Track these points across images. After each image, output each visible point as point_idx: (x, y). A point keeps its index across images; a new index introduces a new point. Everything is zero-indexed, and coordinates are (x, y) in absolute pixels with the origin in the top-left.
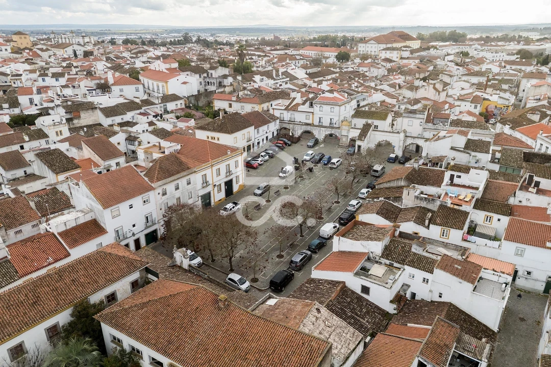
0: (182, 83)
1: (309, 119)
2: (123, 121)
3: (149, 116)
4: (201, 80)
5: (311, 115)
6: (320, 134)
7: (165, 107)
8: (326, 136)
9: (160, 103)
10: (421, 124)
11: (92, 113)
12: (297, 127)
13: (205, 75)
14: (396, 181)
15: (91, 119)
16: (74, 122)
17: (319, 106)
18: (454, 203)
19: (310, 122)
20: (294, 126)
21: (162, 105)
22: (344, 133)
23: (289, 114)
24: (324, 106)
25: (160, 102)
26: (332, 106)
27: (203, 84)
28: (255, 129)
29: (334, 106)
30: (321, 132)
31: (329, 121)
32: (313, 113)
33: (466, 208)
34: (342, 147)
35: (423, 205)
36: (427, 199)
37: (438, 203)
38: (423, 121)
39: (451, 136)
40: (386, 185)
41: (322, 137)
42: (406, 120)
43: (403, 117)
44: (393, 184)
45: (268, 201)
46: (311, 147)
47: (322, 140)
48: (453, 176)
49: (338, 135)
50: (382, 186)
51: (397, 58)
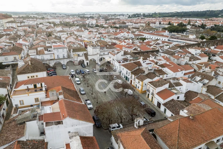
5: (53, 55)
8: (68, 63)
12: (51, 61)
17: (56, 50)
19: (53, 58)
22: (76, 59)
24: (59, 50)
29: (64, 49)
30: (65, 61)
31: (63, 56)
32: (54, 54)
33: (160, 68)
34: (76, 65)
35: (150, 71)
36: (151, 70)
37: (153, 70)
38: (100, 49)
39: (121, 52)
40: (133, 70)
41: (65, 63)
42: (94, 49)
43: (93, 49)
44: (135, 69)
45: (92, 94)
46: (66, 69)
47: (65, 65)
48: (144, 62)
49: (73, 61)
50: (132, 71)
51: (16, 26)
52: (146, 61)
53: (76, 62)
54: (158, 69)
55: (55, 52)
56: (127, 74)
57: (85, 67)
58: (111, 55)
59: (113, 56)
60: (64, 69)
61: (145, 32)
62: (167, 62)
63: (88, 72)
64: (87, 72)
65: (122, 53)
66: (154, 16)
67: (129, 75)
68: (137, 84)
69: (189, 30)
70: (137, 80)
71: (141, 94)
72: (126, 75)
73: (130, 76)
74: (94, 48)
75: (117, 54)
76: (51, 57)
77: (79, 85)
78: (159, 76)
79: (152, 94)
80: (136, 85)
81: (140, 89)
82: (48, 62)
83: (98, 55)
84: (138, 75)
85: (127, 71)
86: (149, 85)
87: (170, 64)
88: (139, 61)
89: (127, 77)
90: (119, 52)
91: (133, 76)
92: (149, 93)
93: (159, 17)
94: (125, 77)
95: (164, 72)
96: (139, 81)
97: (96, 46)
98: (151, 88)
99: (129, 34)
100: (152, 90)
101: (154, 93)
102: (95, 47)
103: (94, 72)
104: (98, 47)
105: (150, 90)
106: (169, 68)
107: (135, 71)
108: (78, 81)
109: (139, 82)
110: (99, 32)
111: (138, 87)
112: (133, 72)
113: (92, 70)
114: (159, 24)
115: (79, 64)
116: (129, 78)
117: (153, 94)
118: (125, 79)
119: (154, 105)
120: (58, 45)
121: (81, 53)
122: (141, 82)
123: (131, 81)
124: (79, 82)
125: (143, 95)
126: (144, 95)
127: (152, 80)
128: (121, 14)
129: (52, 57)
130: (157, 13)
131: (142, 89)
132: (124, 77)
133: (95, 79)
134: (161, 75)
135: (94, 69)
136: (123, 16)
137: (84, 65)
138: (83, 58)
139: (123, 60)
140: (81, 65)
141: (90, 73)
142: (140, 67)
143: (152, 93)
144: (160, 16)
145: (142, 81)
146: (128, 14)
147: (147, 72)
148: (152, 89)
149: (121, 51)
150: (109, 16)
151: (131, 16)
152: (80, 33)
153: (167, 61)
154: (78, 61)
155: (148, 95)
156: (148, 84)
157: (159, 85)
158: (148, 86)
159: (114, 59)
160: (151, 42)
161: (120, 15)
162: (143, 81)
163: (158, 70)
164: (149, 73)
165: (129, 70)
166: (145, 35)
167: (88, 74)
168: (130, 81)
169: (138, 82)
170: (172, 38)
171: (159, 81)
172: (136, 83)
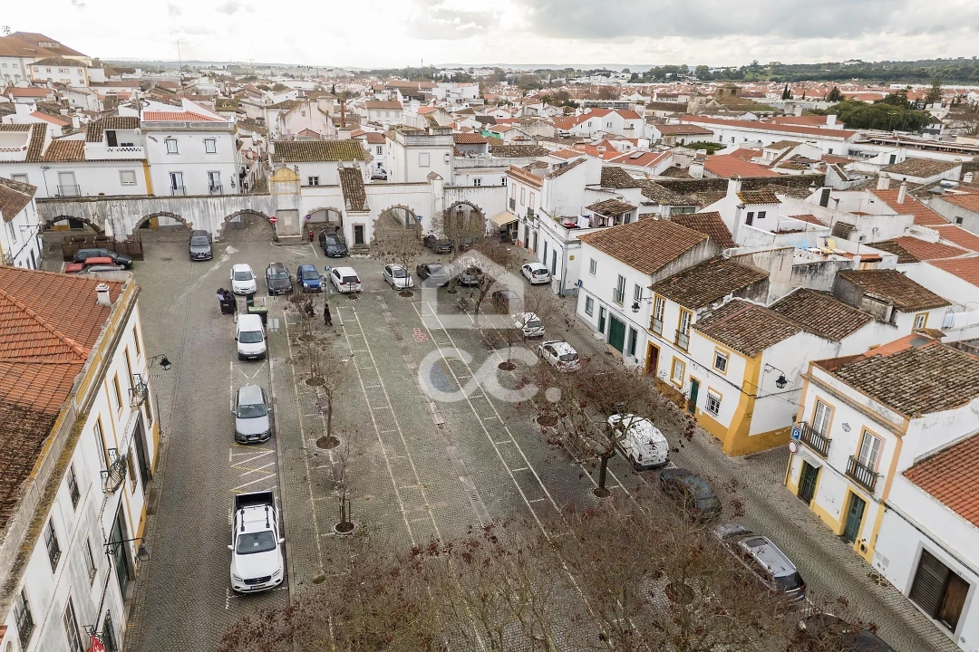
5: (140, 170)
8: (230, 222)
10: (447, 158)
12: (114, 209)
14: (693, 252)
17: (161, 137)
18: (865, 258)
22: (285, 203)
23: (52, 173)
24: (181, 137)
26: (208, 136)
29: (214, 136)
30: (211, 210)
31: (206, 182)
32: (144, 161)
33: (890, 261)
34: (291, 242)
35: (805, 282)
36: (813, 269)
37: (832, 269)
38: (450, 151)
39: (581, 161)
40: (673, 269)
41: (215, 227)
42: (413, 153)
43: (406, 147)
44: (687, 262)
45: (328, 442)
46: (207, 258)
47: (215, 235)
48: (750, 215)
49: (266, 212)
50: (665, 274)
51: (82, 82)
52: (762, 215)
53: (288, 221)
54: (870, 266)
55: (155, 147)
56: (620, 296)
57: (344, 255)
58: (519, 185)
59: (528, 189)
60: (195, 258)
61: (715, 117)
62: (918, 228)
63: (346, 280)
64: (338, 281)
65: (592, 169)
66: (749, 76)
67: (636, 306)
68: (700, 375)
69: (937, 127)
70: (703, 348)
71: (735, 460)
72: (612, 308)
73: (646, 309)
74: (413, 140)
75: (557, 174)
76: (124, 183)
77: (249, 366)
78: (892, 323)
79: (851, 475)
80: (695, 384)
81: (727, 417)
82: (90, 211)
83: (437, 186)
84: (716, 306)
85: (622, 280)
86: (820, 385)
87: (946, 242)
88: (716, 214)
89: (622, 326)
90: (574, 165)
91: (672, 310)
92: (815, 460)
93: (772, 80)
94: (602, 321)
95: (920, 289)
96: (724, 350)
97: (431, 132)
98: (842, 413)
99: (636, 122)
100: (856, 435)
101: (883, 468)
102: (423, 141)
103: (393, 286)
104: (438, 140)
105: (835, 433)
106: (948, 267)
107: (684, 274)
108: (248, 337)
109: (721, 363)
110: (478, 114)
111: (714, 405)
112: (668, 281)
113: (382, 272)
114: (784, 98)
115: (311, 239)
116: (634, 333)
117: (860, 472)
118: (605, 336)
119: (875, 577)
120: (184, 111)
121: (329, 172)
122: (737, 364)
123: (654, 352)
124: (258, 348)
125: (753, 476)
126: (766, 469)
127: (832, 346)
128: (599, 71)
129: (134, 183)
130: (766, 66)
131: (749, 415)
132: (595, 321)
133: (383, 330)
134: (908, 310)
135: (395, 267)
136: (603, 75)
137: (341, 243)
138: (332, 198)
139: (592, 213)
140: (317, 242)
141: (359, 287)
142: (727, 253)
143: (856, 464)
144: (779, 77)
145: (752, 348)
146: (627, 71)
147: (780, 287)
148: (859, 422)
149: (586, 157)
150: (544, 77)
151: (641, 76)
152: (383, 113)
153: (917, 222)
154: (303, 213)
155: (810, 474)
156: (809, 378)
157: (927, 389)
158: (813, 393)
159: (537, 211)
160: (760, 154)
161: (590, 73)
162: (758, 351)
163: (868, 274)
164: (799, 296)
165: (639, 267)
166: (717, 133)
167: (349, 294)
168: (642, 353)
169: (710, 362)
170: (873, 142)
171: (910, 353)
172: (691, 371)
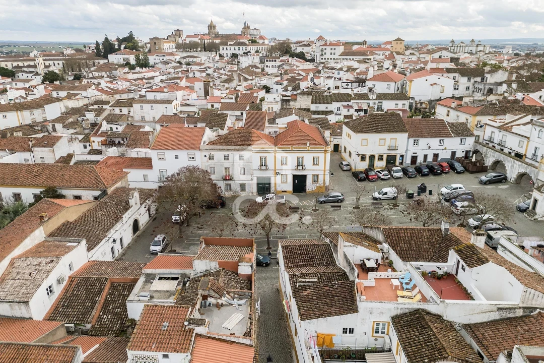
0: (431, 85)
1: (522, 147)
2: (327, 110)
3: (350, 110)
4: (470, 85)
5: (526, 141)
6: (513, 169)
7: (380, 104)
9: (374, 100)
11: (307, 99)
12: (489, 153)
13: (479, 79)
15: (305, 103)
16: (290, 103)
17: (538, 129)
20: (487, 150)
21: (377, 102)
23: (501, 134)
25: (375, 98)
27: (471, 89)
28: (409, 137)
32: (528, 138)
55: (534, 134)
76: (519, 146)
